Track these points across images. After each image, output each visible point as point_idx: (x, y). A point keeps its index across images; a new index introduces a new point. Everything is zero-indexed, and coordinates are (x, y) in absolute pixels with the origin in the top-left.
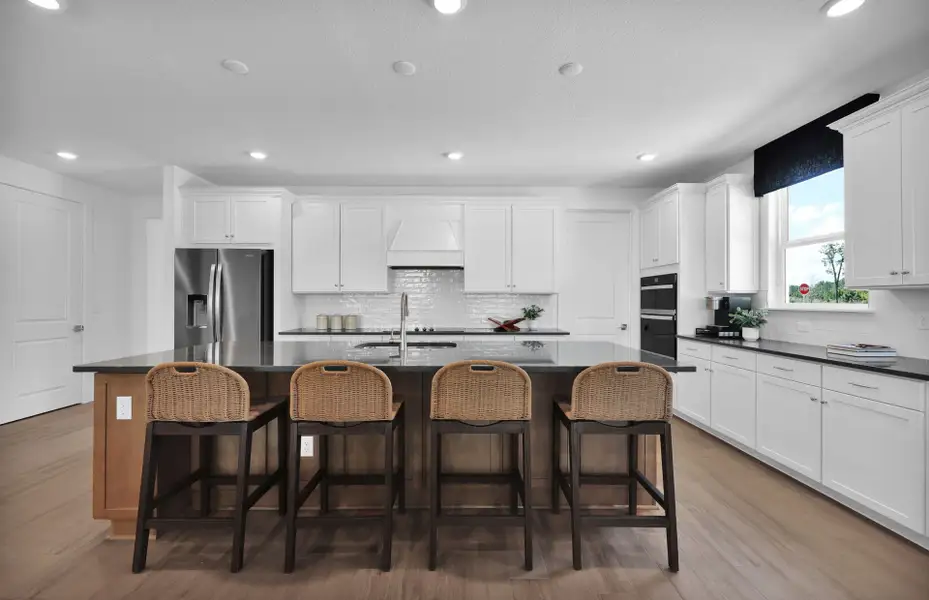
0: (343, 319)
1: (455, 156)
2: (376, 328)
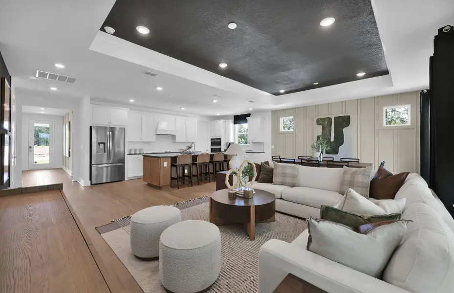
0: (140, 150)
1: (183, 109)
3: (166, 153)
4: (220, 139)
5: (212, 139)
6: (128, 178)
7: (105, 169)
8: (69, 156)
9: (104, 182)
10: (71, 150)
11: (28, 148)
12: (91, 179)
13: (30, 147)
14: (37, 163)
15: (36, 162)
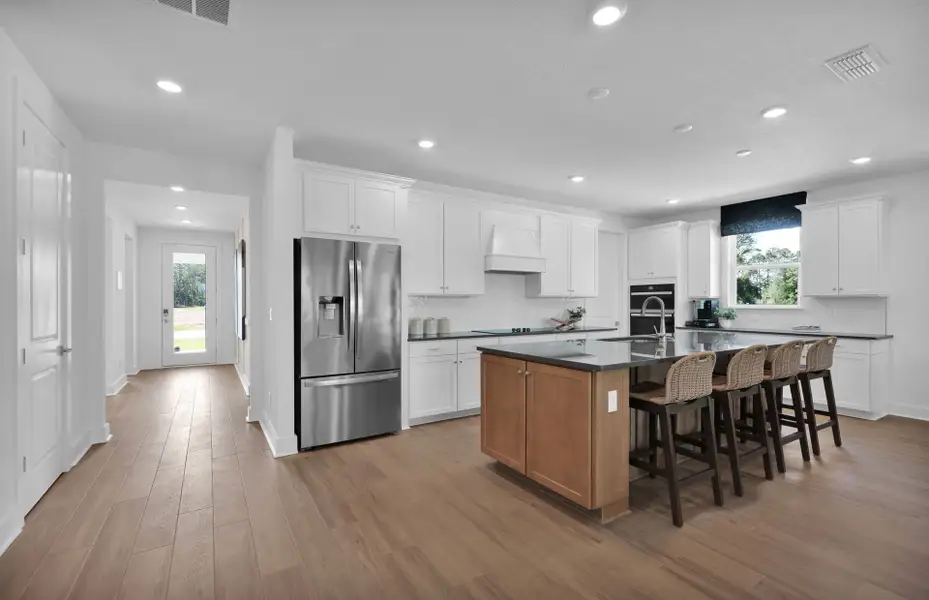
0: (440, 323)
1: (578, 179)
2: (466, 330)
3: (516, 332)
4: (671, 287)
5: (634, 289)
6: (411, 421)
7: (336, 393)
8: (244, 338)
9: (334, 440)
10: (246, 322)
11: (160, 312)
12: (298, 431)
13: (166, 311)
14: (181, 352)
15: (177, 349)
